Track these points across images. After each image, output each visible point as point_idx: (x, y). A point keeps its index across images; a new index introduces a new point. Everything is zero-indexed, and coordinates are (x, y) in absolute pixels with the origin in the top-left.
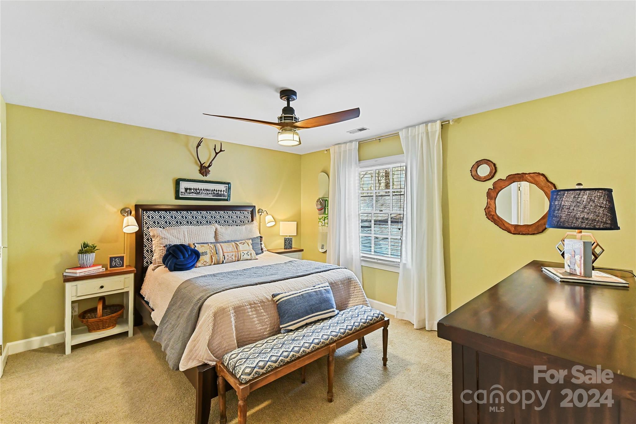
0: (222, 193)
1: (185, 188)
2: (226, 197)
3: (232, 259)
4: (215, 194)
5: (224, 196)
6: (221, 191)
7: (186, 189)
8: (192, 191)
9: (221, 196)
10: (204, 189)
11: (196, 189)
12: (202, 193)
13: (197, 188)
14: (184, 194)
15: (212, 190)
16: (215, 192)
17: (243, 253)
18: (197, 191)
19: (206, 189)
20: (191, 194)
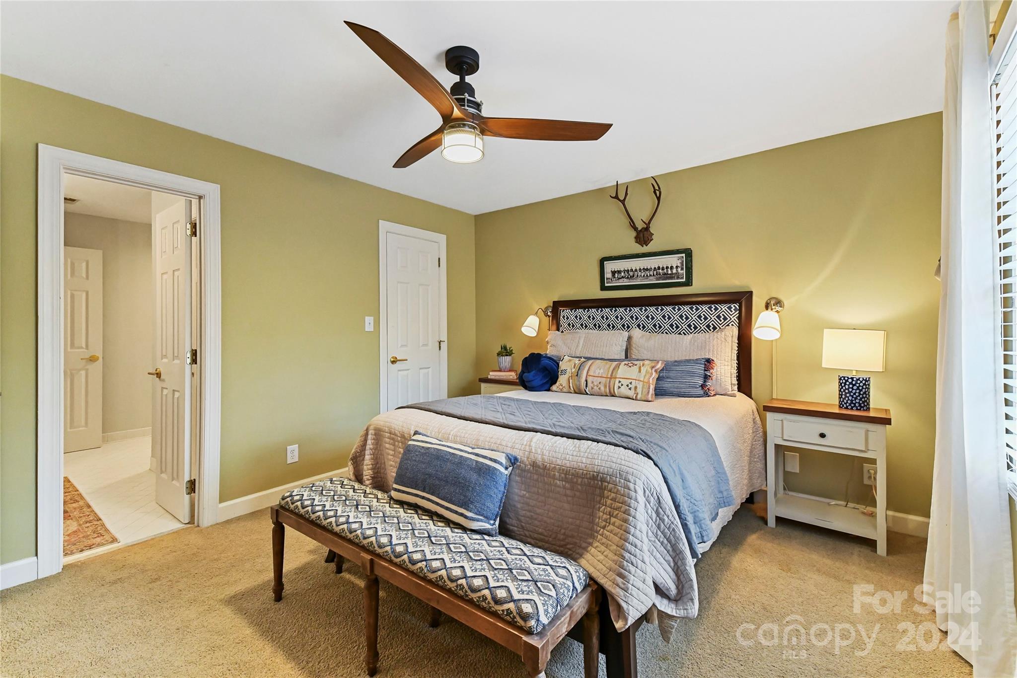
0: (674, 271)
1: (612, 271)
2: (682, 278)
3: (599, 389)
4: (660, 274)
5: (678, 278)
6: (672, 268)
7: (613, 273)
8: (623, 274)
9: (671, 278)
10: (640, 269)
11: (628, 271)
12: (638, 276)
13: (629, 269)
14: (610, 280)
15: (655, 268)
16: (661, 271)
17: (620, 382)
18: (630, 274)
19: (644, 269)
20: (621, 280)
